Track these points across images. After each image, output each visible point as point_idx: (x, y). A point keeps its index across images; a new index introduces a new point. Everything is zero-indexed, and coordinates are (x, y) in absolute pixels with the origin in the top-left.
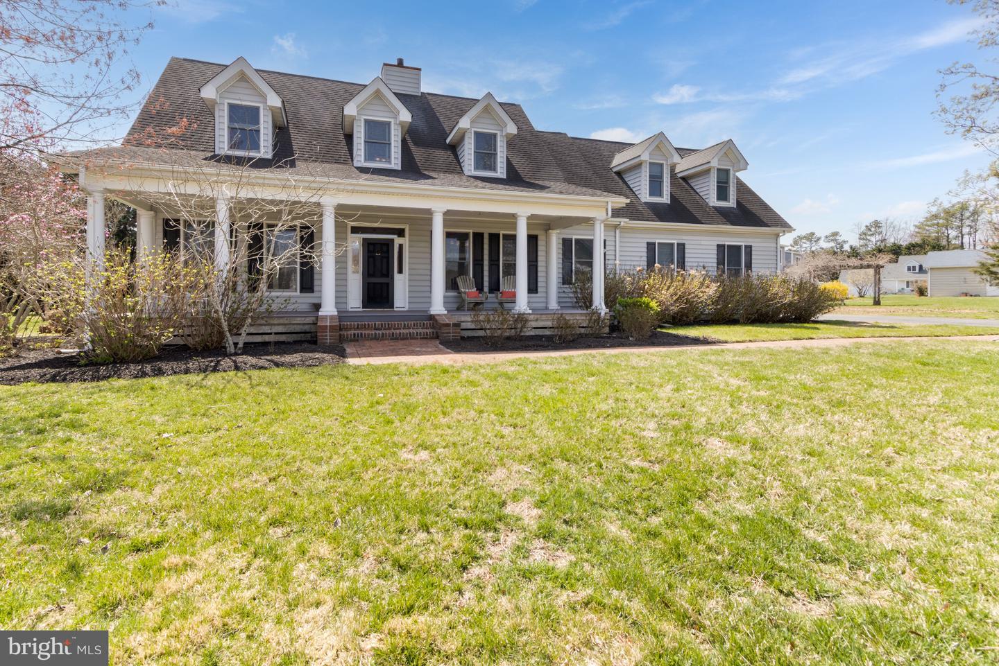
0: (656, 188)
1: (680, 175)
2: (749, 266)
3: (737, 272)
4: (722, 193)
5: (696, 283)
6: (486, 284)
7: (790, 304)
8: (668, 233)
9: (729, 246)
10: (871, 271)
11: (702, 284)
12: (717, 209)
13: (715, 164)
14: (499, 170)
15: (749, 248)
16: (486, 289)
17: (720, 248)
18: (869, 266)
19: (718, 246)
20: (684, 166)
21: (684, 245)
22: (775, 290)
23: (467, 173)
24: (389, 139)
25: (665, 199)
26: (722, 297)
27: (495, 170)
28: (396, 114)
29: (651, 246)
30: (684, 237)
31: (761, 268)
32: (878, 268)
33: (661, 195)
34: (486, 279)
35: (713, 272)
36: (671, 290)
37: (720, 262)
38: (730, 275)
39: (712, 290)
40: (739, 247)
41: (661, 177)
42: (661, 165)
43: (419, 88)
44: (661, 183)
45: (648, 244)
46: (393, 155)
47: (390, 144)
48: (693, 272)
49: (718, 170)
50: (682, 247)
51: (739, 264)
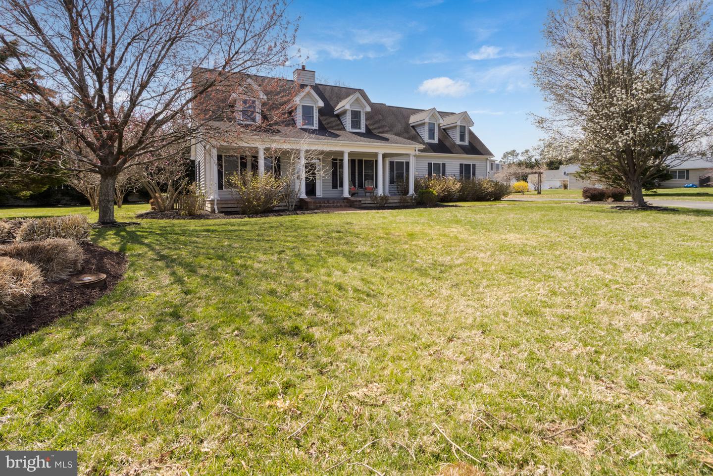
0: (432, 136)
1: (442, 128)
2: (474, 174)
3: (469, 177)
4: (462, 138)
5: (451, 182)
6: (357, 184)
7: (492, 192)
8: (438, 158)
9: (465, 165)
10: (537, 175)
11: (454, 183)
12: (460, 146)
13: (459, 123)
14: (362, 129)
15: (474, 165)
16: (357, 186)
17: (461, 165)
18: (535, 173)
19: (460, 164)
20: (444, 122)
21: (445, 164)
22: (485, 186)
23: (348, 130)
24: (313, 114)
25: (436, 141)
26: (462, 189)
27: (360, 128)
28: (316, 102)
29: (430, 164)
30: (446, 160)
31: (479, 176)
32: (540, 174)
33: (434, 139)
34: (357, 181)
35: (458, 177)
36: (441, 186)
37: (461, 172)
38: (466, 178)
39: (458, 186)
40: (470, 165)
41: (434, 130)
42: (434, 124)
43: (314, 82)
44: (434, 133)
45: (429, 163)
46: (315, 122)
47: (313, 117)
48: (450, 178)
49: (460, 126)
50: (444, 165)
51: (470, 173)
